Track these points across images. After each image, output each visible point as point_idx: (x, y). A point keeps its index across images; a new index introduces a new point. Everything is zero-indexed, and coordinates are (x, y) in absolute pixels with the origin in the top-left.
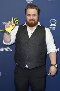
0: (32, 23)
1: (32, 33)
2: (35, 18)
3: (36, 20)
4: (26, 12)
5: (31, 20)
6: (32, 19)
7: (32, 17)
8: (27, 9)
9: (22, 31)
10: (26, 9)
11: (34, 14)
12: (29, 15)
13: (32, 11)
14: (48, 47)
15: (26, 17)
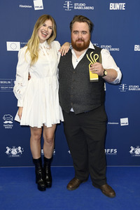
0: (80, 45)
2: (86, 37)
3: (86, 41)
4: (71, 28)
5: (79, 40)
6: (80, 37)
7: (80, 35)
8: (74, 22)
10: (71, 23)
12: (76, 32)
13: (81, 26)
15: (71, 35)
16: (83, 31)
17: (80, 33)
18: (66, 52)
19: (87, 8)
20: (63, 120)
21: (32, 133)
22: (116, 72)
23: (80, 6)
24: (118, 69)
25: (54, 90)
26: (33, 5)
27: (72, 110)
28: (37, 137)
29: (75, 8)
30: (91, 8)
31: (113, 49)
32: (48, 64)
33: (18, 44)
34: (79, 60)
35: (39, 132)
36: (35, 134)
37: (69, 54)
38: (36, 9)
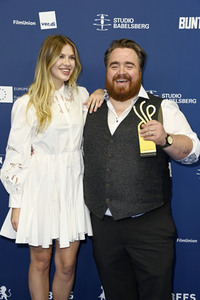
0: (123, 89)
1: (120, 122)
4: (106, 60)
6: (122, 73)
7: (123, 70)
10: (107, 53)
12: (115, 64)
13: (124, 55)
16: (128, 63)
17: (122, 66)
18: (98, 105)
19: (137, 26)
20: (90, 234)
21: (33, 256)
22: (190, 141)
23: (124, 23)
24: (193, 136)
25: (76, 177)
26: (37, 20)
27: (108, 213)
28: (41, 265)
29: (115, 26)
30: (144, 26)
31: (185, 101)
32: (67, 130)
33: (9, 90)
34: (121, 119)
35: (46, 256)
36: (38, 259)
37: (104, 108)
38: (43, 27)
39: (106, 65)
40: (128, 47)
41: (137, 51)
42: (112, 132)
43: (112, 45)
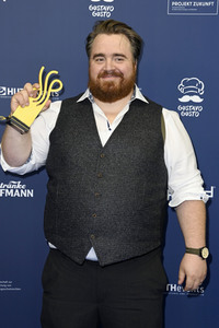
1: (113, 127)
3: (128, 75)
4: (88, 49)
7: (110, 65)
8: (96, 35)
9: (75, 119)
10: (89, 38)
11: (119, 52)
12: (100, 57)
13: (112, 45)
14: (171, 183)
15: (89, 66)
16: (117, 55)
17: (109, 60)
39: (89, 56)
40: (117, 32)
41: (129, 37)
42: (104, 142)
43: (95, 28)
